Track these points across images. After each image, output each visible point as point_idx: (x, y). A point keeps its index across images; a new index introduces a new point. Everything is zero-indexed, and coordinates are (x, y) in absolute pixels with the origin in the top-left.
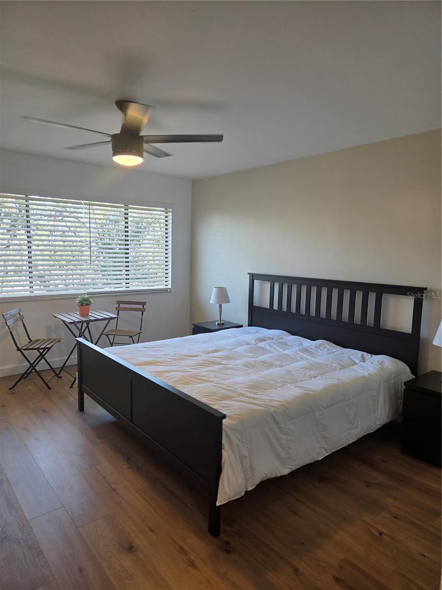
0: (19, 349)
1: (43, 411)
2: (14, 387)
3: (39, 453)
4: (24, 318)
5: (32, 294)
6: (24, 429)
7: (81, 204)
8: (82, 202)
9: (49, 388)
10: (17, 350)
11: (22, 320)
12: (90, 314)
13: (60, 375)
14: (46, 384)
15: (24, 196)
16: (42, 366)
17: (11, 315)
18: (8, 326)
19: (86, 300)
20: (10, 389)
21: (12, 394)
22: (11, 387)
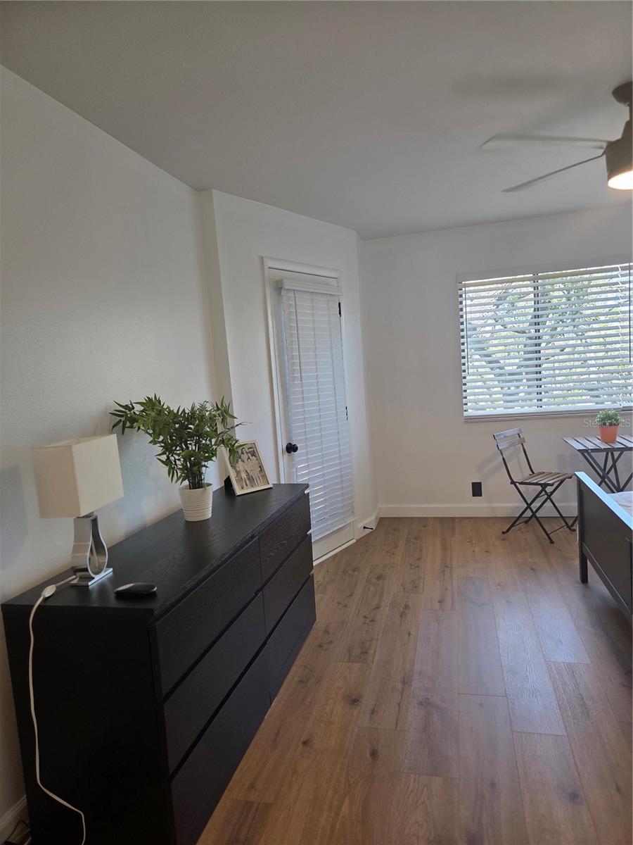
0: (513, 482)
1: (532, 569)
2: (508, 531)
3: (504, 620)
4: (524, 442)
5: (539, 410)
6: (499, 585)
7: (617, 269)
8: (618, 266)
9: (552, 542)
10: (511, 483)
11: (522, 444)
12: (618, 439)
13: (572, 528)
14: (548, 535)
15: (532, 275)
16: (547, 510)
17: (505, 437)
18: (500, 450)
19: (609, 417)
20: (503, 533)
21: (504, 540)
22: (505, 531)
